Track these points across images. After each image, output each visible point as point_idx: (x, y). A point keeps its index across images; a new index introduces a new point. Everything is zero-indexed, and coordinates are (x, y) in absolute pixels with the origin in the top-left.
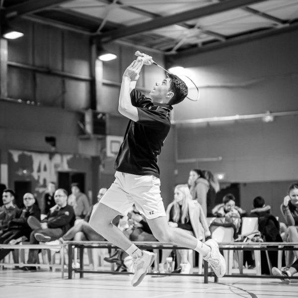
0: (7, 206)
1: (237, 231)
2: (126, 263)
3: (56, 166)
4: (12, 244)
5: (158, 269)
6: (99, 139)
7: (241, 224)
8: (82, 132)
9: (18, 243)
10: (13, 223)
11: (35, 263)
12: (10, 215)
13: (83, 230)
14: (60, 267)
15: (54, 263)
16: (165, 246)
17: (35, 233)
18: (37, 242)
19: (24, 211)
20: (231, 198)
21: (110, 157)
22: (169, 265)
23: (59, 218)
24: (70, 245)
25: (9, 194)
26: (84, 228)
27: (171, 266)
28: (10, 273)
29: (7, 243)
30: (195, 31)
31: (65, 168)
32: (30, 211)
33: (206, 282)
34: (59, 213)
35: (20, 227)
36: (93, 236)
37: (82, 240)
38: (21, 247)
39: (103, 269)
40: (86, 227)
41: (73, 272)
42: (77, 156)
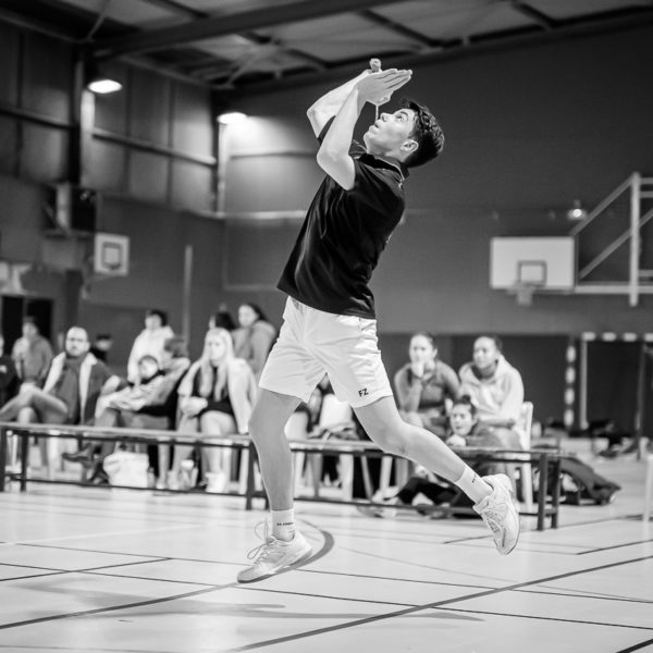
1: (314, 419)
2: (107, 468)
5: (166, 481)
6: (80, 239)
7: (321, 406)
8: (50, 223)
13: (33, 404)
16: (179, 440)
21: (100, 274)
22: (185, 475)
24: (4, 430)
26: (37, 403)
27: (190, 476)
30: (268, 49)
31: (16, 288)
33: (249, 507)
39: (67, 476)
40: (40, 399)
41: (7, 479)
42: (40, 269)
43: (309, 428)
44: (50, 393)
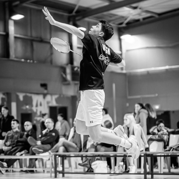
0: (15, 130)
1: (166, 144)
2: (93, 167)
3: (48, 103)
4: (18, 156)
5: (114, 170)
6: (75, 84)
7: (169, 139)
8: (64, 80)
9: (22, 155)
10: (18, 142)
11: (33, 168)
12: (16, 136)
13: (64, 145)
14: (49, 170)
15: (46, 167)
16: (118, 155)
17: (33, 147)
18: (34, 154)
19: (26, 133)
20: (161, 122)
22: (121, 167)
23: (48, 137)
24: (55, 156)
25: (15, 122)
27: (123, 168)
28: (17, 174)
29: (15, 155)
30: (137, 11)
31: (54, 104)
32: (29, 133)
34: (48, 134)
35: (23, 144)
36: (71, 149)
37: (64, 152)
38: (24, 157)
39: (78, 171)
40: (66, 143)
41: (58, 173)
42: (62, 96)
43: (165, 147)
44: (70, 141)
